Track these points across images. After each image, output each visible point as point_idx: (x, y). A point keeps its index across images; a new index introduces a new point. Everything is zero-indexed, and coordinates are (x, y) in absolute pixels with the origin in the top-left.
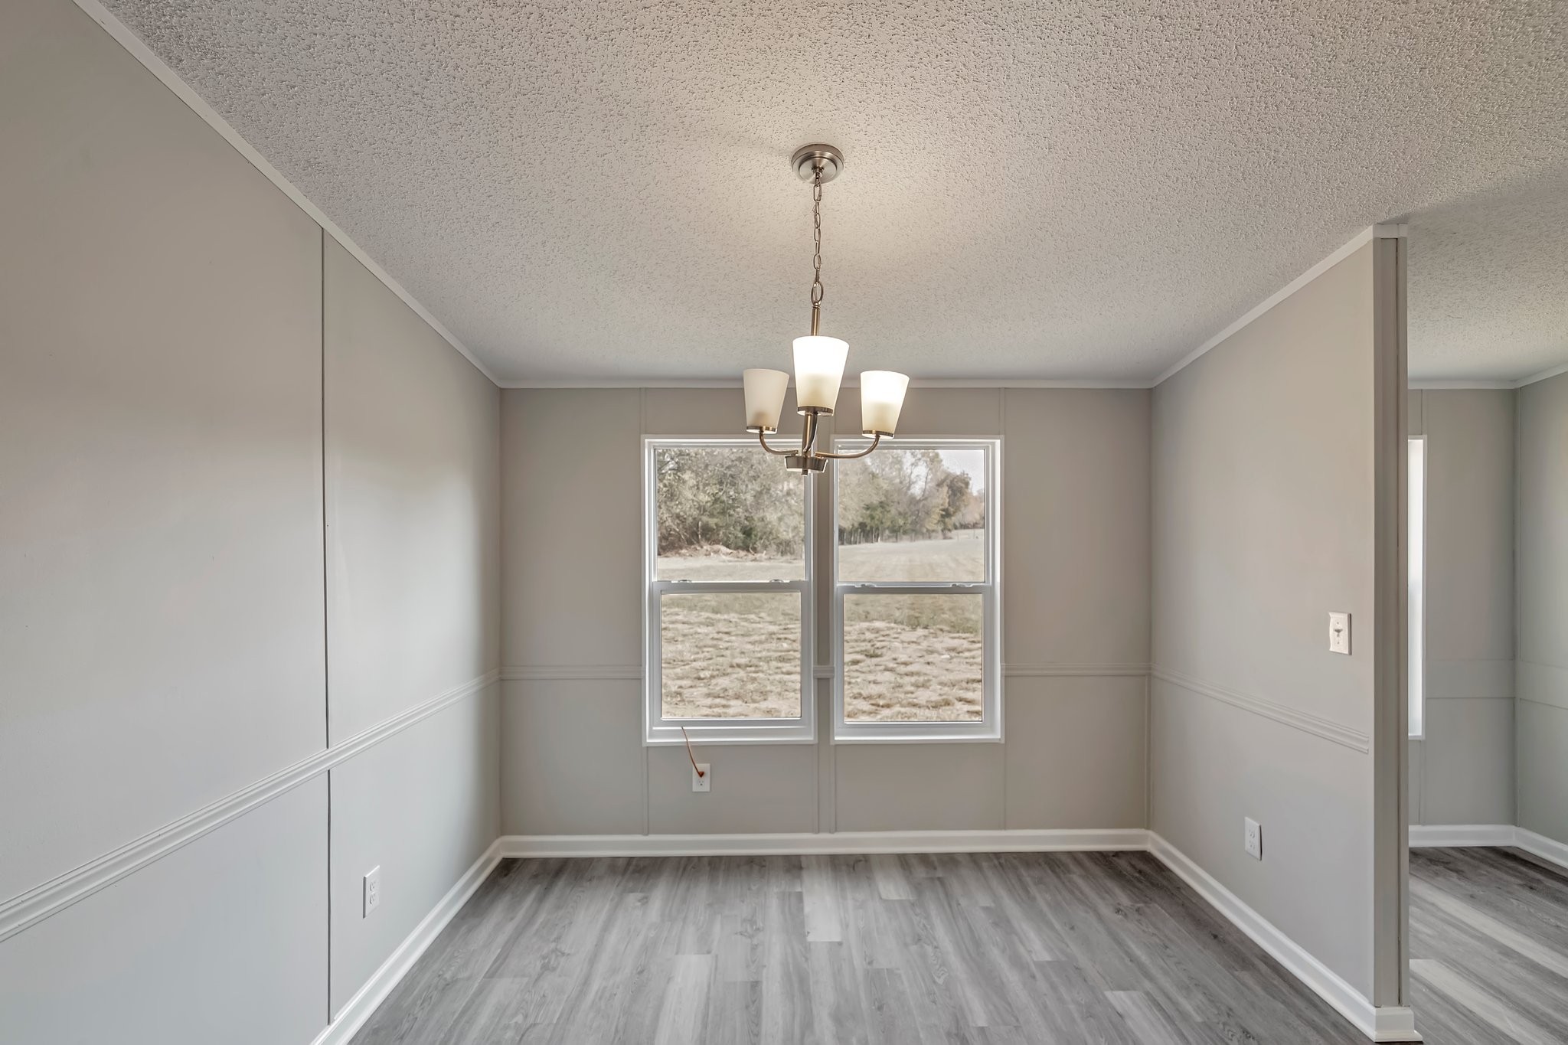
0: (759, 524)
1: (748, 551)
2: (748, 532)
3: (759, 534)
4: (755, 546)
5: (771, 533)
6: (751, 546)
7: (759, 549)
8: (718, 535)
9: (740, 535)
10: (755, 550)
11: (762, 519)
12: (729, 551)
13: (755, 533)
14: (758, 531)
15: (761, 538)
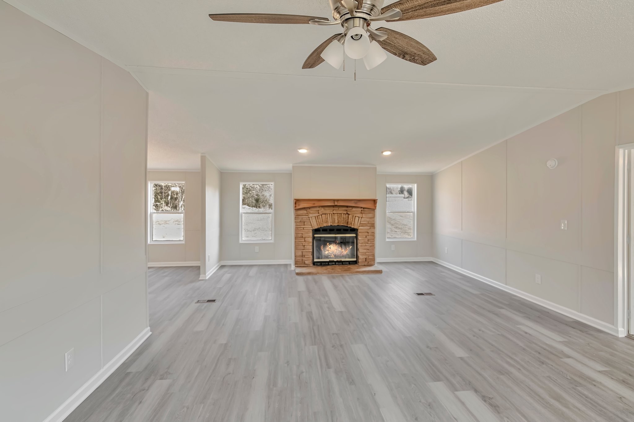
0: (262, 197)
1: (257, 208)
2: (257, 200)
3: (262, 201)
4: (260, 206)
5: (266, 201)
6: (258, 206)
7: (261, 207)
8: (245, 201)
9: (254, 201)
10: (259, 207)
11: (263, 195)
12: (249, 208)
13: (259, 200)
14: (261, 200)
15: (262, 203)
